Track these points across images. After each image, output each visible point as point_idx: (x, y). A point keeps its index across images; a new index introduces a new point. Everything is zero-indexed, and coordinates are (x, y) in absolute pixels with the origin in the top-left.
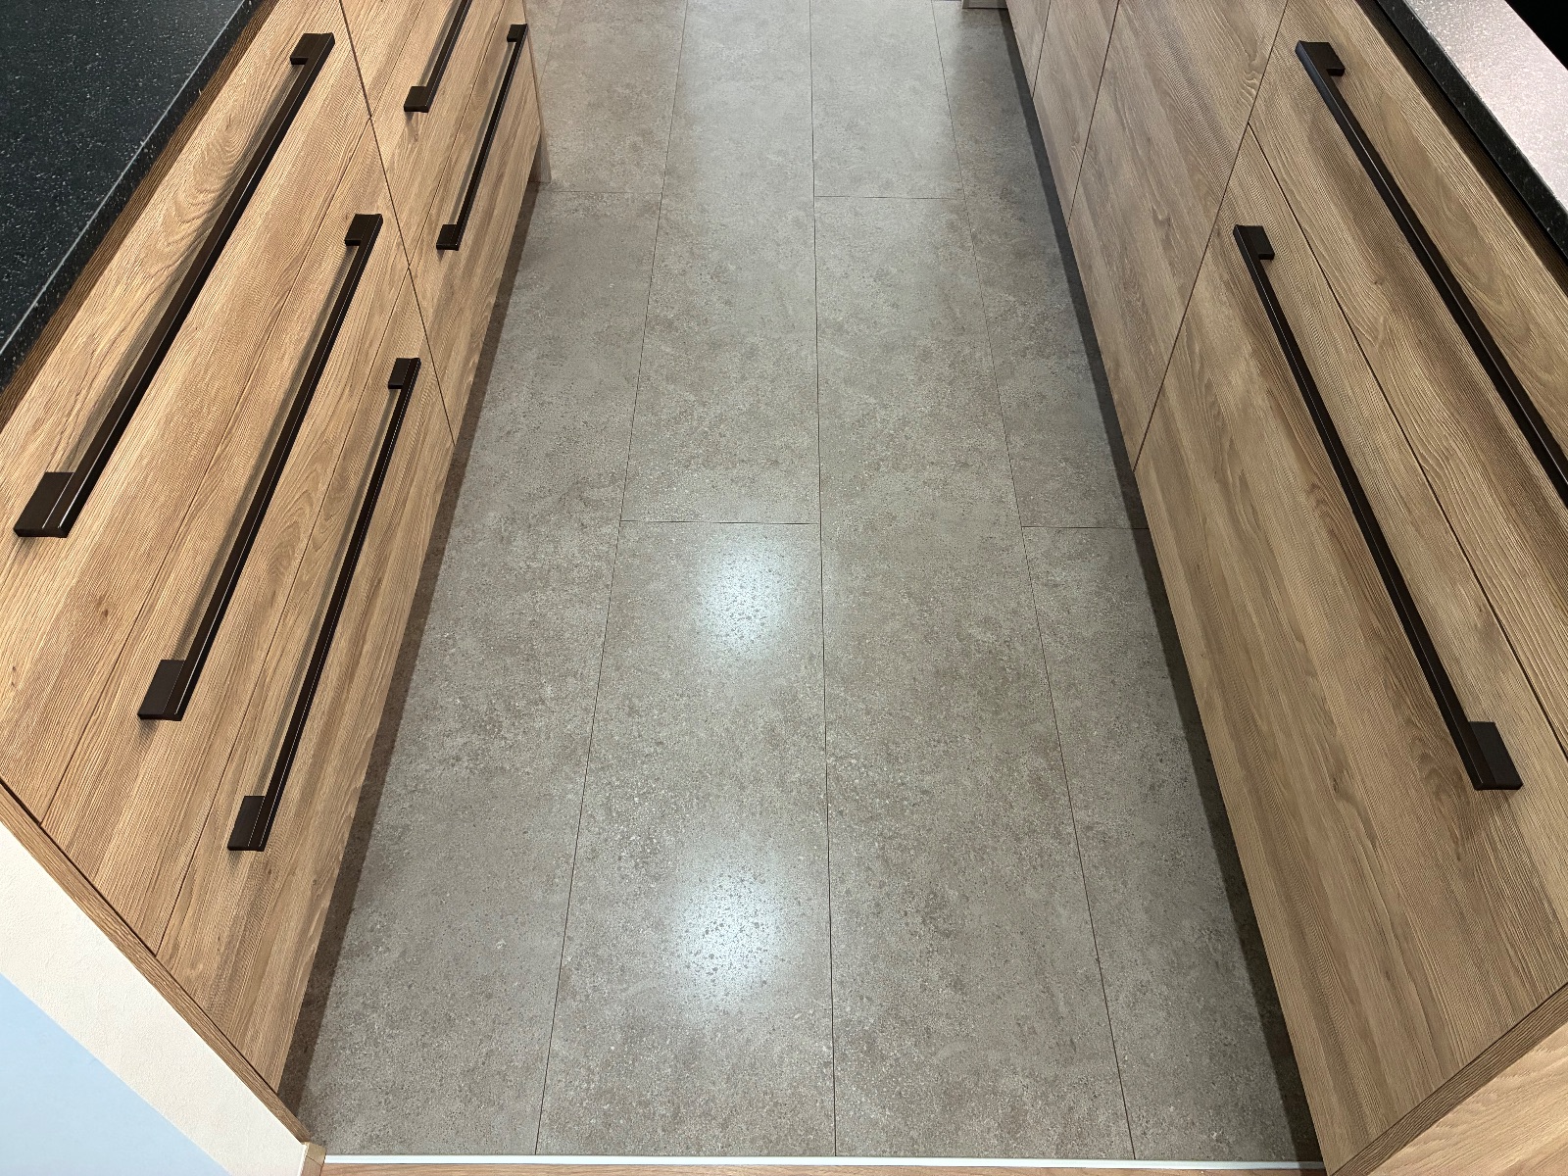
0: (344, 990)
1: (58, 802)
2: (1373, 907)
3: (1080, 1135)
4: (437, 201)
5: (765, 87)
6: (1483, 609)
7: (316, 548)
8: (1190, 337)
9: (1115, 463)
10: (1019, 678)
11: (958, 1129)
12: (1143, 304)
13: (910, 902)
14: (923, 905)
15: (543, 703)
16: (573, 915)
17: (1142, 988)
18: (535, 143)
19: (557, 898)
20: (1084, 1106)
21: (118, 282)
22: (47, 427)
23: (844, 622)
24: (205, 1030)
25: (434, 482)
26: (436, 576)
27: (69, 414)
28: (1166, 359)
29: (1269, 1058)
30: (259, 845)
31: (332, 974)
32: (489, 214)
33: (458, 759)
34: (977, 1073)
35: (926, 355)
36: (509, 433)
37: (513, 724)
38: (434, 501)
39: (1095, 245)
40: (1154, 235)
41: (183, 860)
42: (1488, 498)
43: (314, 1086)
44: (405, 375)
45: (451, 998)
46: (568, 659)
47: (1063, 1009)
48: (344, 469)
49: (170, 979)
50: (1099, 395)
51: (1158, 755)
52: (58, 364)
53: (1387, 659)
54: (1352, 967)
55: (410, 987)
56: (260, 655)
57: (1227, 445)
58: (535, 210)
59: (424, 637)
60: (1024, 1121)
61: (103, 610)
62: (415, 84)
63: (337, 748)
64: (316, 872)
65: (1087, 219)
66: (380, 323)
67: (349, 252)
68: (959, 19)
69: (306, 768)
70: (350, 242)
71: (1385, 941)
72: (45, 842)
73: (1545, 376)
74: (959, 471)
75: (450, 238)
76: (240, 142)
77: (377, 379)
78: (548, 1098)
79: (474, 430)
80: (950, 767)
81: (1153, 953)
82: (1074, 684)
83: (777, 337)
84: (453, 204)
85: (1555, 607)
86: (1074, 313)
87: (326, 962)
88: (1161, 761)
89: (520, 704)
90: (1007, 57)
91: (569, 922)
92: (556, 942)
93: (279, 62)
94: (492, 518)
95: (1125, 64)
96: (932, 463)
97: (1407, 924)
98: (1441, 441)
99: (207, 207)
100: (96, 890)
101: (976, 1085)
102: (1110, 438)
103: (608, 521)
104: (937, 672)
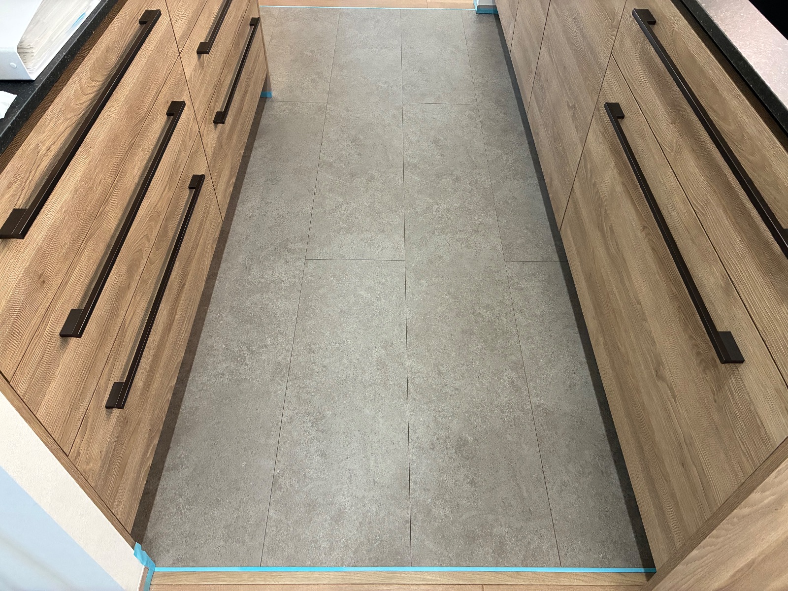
0: (165, 486)
1: (18, 373)
2: (675, 431)
3: (533, 556)
4: (214, 99)
5: (379, 52)
6: (724, 276)
7: (152, 263)
8: (585, 160)
9: (551, 230)
10: (504, 334)
11: (472, 553)
12: (563, 148)
13: (449, 443)
14: (455, 444)
15: (266, 347)
16: (281, 450)
17: (565, 484)
18: (264, 77)
19: (272, 442)
20: (536, 541)
21: (51, 121)
22: (15, 186)
23: (417, 307)
24: (94, 497)
25: (212, 239)
26: (213, 287)
27: (26, 182)
28: (574, 173)
29: (628, 518)
30: (121, 406)
31: (159, 479)
32: (240, 110)
33: (223, 374)
34: (482, 526)
35: (457, 179)
36: (250, 217)
37: (251, 358)
38: (212, 248)
39: (540, 121)
40: (567, 114)
41: (82, 410)
42: (726, 222)
43: (150, 534)
44: (197, 183)
45: (219, 491)
46: (278, 326)
47: (525, 495)
48: (166, 227)
49: (75, 469)
50: (543, 197)
51: (573, 370)
52: (21, 157)
53: (680, 307)
54: (666, 463)
55: (198, 485)
56: (122, 313)
57: (603, 212)
58: (264, 111)
59: (207, 315)
60: (506, 549)
61: (42, 280)
62: (203, 41)
63: (162, 364)
64: (151, 425)
65: (536, 109)
66: (185, 156)
67: (168, 119)
68: (474, 18)
69: (145, 373)
70: (169, 114)
71: (681, 448)
72: (11, 392)
73: (751, 158)
74: (474, 234)
75: (220, 118)
76: (113, 60)
77: (183, 183)
78: (267, 539)
79: (233, 216)
80: (469, 377)
81: (570, 466)
82: (531, 337)
83: (383, 170)
84: (222, 103)
85: (758, 270)
86: (531, 159)
87: (156, 472)
88: (574, 373)
89: (255, 348)
90: (498, 37)
91: (278, 453)
92: (272, 463)
93: (133, 22)
94: (241, 258)
95: (553, 32)
96: (461, 231)
97: (692, 438)
98: (703, 196)
99: (96, 89)
100: (37, 419)
101: (482, 531)
102: (549, 218)
103: (299, 259)
104: (463, 331)
